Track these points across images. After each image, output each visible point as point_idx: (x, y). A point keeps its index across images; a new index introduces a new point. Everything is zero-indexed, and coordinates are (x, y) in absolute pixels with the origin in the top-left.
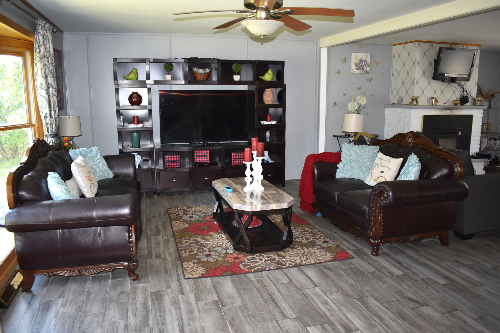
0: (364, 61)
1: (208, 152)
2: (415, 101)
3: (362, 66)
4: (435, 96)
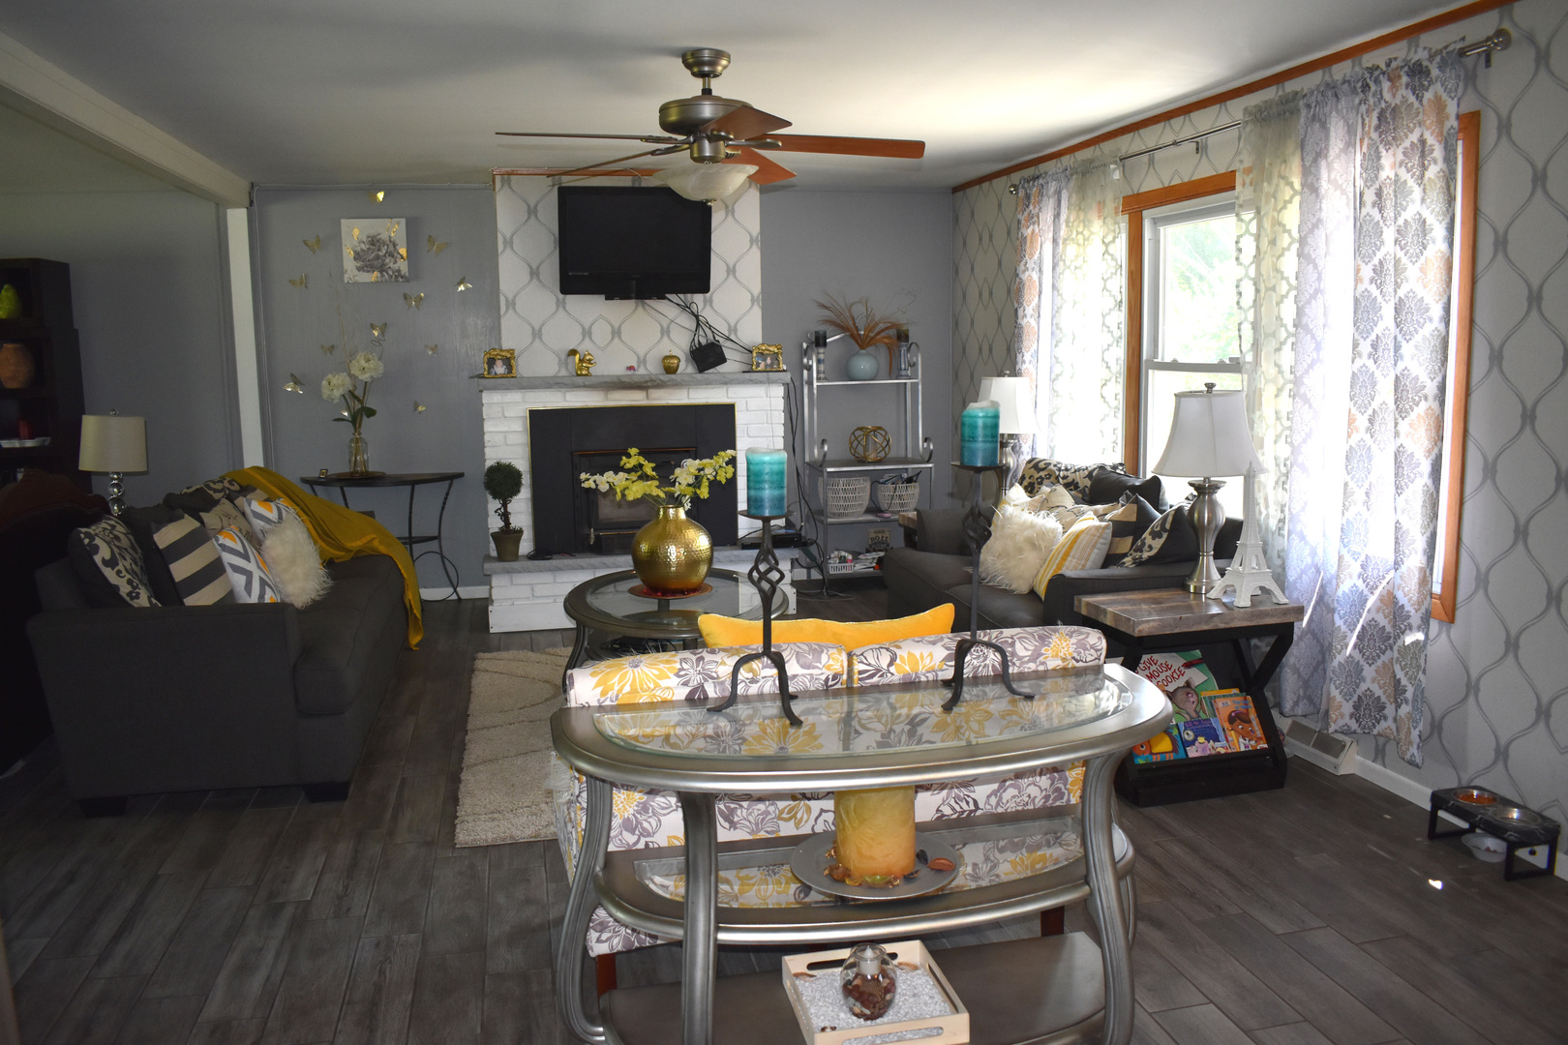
0: (384, 243)
3: (378, 257)
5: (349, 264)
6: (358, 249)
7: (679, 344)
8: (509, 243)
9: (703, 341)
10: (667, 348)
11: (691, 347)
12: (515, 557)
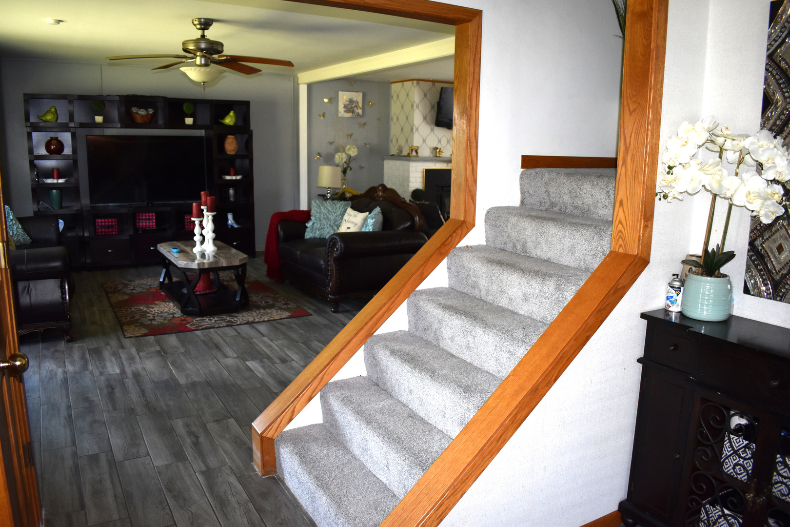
0: (354, 102)
1: (154, 214)
2: (414, 151)
3: (352, 107)
4: (439, 146)
5: (341, 109)
6: (345, 104)
8: (418, 106)
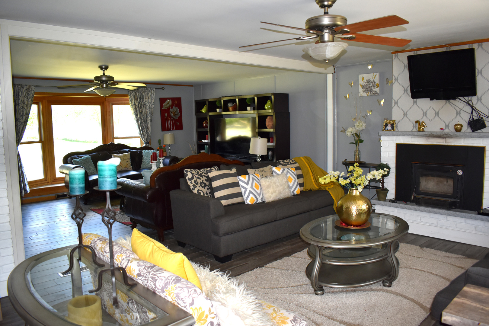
0: (372, 82)
3: (369, 87)
5: (361, 90)
6: (364, 85)
7: (464, 119)
8: (397, 79)
9: (475, 118)
10: (459, 120)
11: (469, 121)
12: (385, 199)
